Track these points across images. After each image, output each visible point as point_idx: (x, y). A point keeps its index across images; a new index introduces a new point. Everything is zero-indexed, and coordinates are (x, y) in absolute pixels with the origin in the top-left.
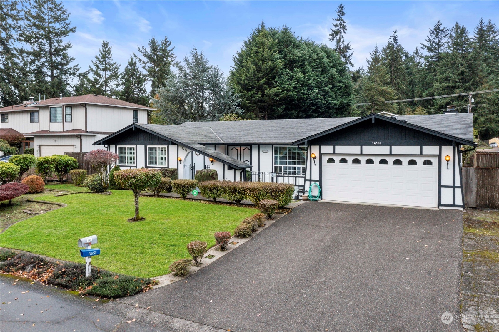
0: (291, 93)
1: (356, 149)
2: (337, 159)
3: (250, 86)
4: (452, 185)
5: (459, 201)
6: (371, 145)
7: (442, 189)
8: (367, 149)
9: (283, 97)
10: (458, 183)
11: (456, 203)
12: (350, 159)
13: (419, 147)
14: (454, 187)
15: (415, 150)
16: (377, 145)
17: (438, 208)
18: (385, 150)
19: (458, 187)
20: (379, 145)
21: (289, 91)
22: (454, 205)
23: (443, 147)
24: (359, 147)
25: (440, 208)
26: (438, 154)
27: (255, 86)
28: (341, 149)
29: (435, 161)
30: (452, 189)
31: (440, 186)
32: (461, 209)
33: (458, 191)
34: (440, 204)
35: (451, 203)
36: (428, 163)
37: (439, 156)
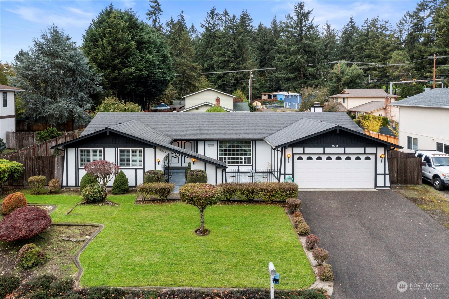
0: (143, 73)
1: (319, 150)
2: (305, 157)
3: (106, 65)
4: (383, 173)
5: (388, 184)
6: (331, 147)
7: (378, 176)
8: (328, 150)
9: (136, 76)
10: (387, 172)
11: (386, 185)
12: (314, 157)
13: (363, 148)
14: (385, 174)
15: (361, 150)
16: (336, 147)
17: (375, 188)
18: (341, 150)
19: (387, 174)
20: (337, 147)
21: (141, 70)
22: (385, 186)
23: (378, 148)
24: (323, 148)
25: (377, 188)
26: (375, 153)
27: (110, 64)
28: (308, 150)
29: (372, 157)
30: (383, 176)
31: (376, 174)
32: (389, 188)
33: (387, 177)
34: (376, 186)
35: (383, 185)
36: (368, 159)
37: (376, 155)
